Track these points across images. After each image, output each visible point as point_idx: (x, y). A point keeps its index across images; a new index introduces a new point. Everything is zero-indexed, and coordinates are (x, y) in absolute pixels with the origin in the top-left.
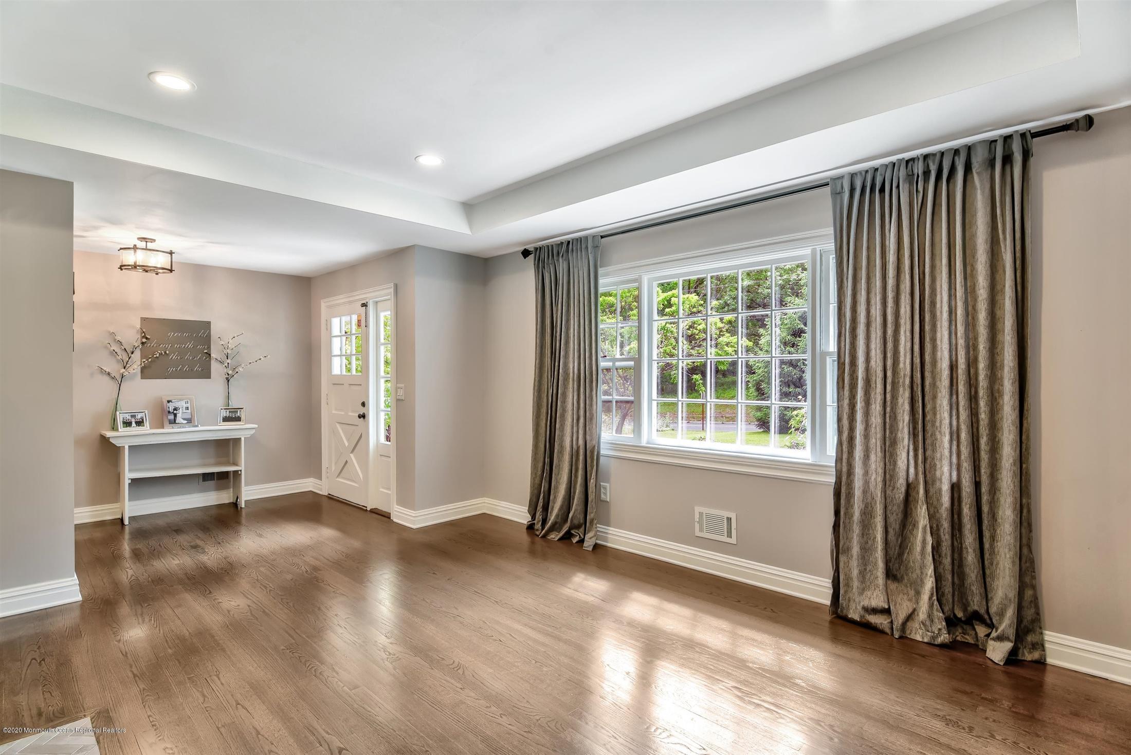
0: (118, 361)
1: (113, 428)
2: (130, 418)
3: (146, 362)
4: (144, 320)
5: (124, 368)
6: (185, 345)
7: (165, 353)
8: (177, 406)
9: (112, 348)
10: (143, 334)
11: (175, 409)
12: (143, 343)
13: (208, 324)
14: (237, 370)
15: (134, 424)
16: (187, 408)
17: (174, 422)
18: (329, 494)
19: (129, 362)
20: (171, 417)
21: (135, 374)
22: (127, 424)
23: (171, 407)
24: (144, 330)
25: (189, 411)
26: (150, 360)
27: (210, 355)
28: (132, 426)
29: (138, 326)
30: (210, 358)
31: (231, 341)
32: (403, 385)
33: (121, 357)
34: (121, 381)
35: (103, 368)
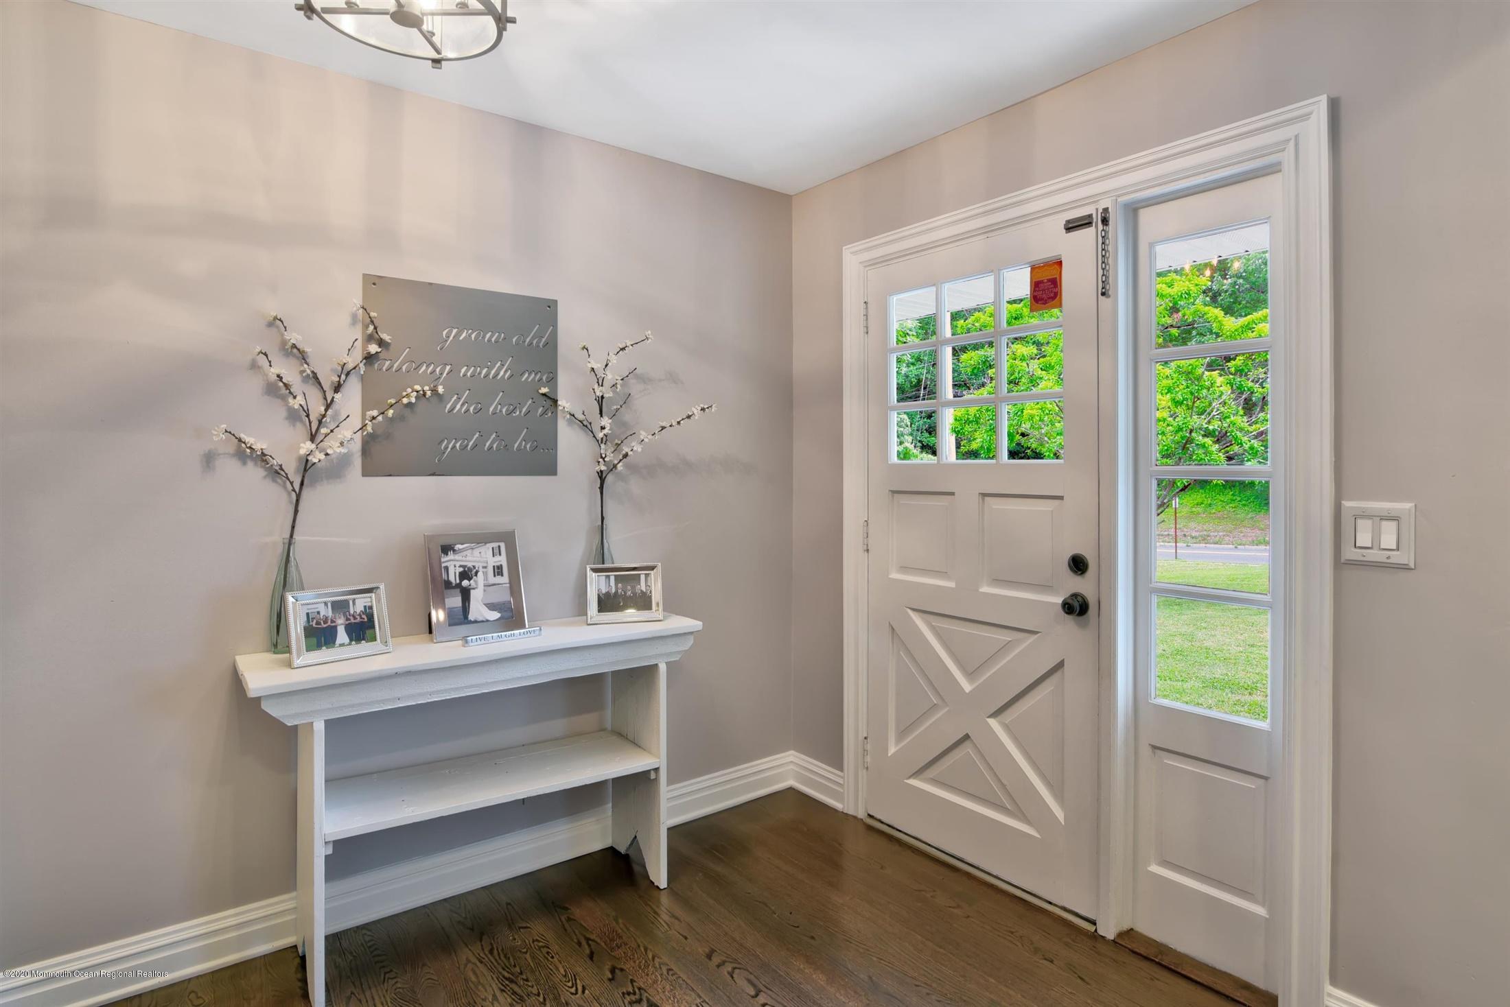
0: (293, 416)
1: (276, 646)
2: (330, 614)
3: (380, 418)
4: (372, 282)
5: (313, 438)
6: (490, 369)
7: (434, 391)
8: (470, 565)
9: (274, 370)
10: (371, 328)
11: (466, 574)
12: (369, 358)
13: (549, 308)
14: (626, 449)
15: (342, 636)
16: (498, 571)
17: (461, 617)
18: (870, 816)
19: (327, 419)
20: (455, 601)
21: (344, 461)
22: (320, 635)
23: (453, 565)
24: (373, 314)
25: (505, 579)
26: (390, 413)
27: (555, 401)
28: (338, 642)
29: (357, 301)
30: (555, 413)
31: (614, 360)
32: (1408, 505)
33: (303, 403)
34: (302, 484)
35: (243, 436)
